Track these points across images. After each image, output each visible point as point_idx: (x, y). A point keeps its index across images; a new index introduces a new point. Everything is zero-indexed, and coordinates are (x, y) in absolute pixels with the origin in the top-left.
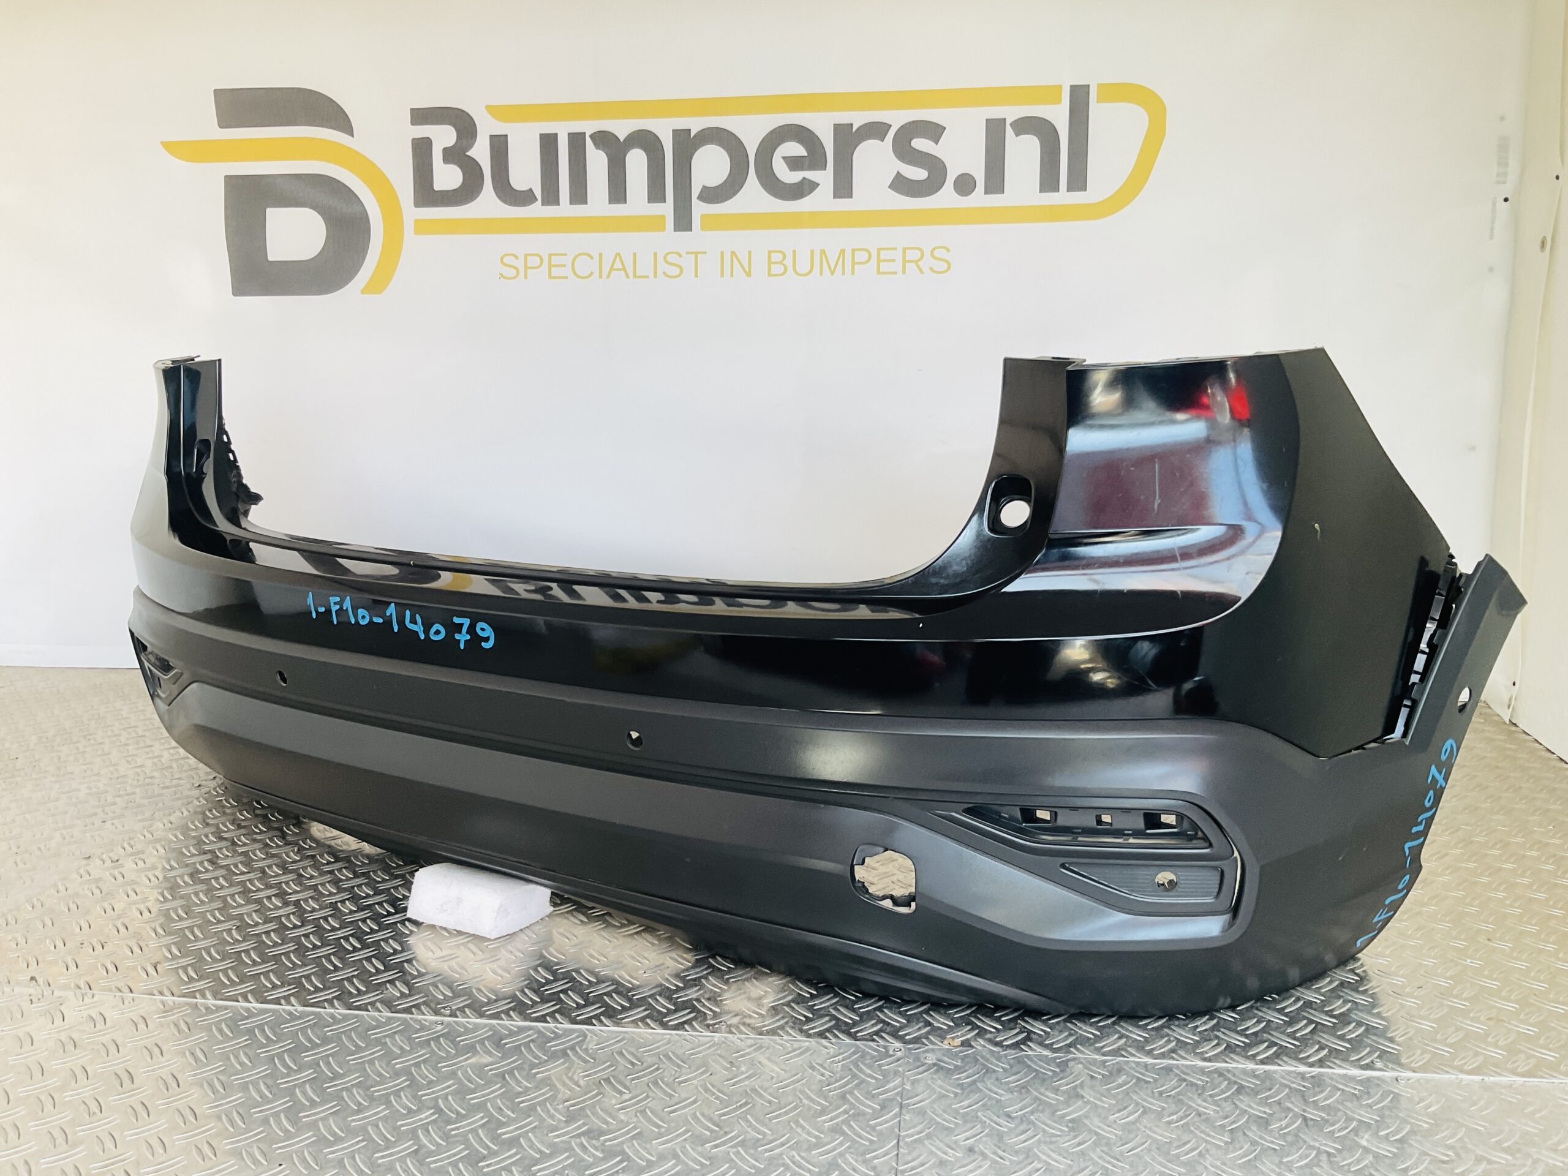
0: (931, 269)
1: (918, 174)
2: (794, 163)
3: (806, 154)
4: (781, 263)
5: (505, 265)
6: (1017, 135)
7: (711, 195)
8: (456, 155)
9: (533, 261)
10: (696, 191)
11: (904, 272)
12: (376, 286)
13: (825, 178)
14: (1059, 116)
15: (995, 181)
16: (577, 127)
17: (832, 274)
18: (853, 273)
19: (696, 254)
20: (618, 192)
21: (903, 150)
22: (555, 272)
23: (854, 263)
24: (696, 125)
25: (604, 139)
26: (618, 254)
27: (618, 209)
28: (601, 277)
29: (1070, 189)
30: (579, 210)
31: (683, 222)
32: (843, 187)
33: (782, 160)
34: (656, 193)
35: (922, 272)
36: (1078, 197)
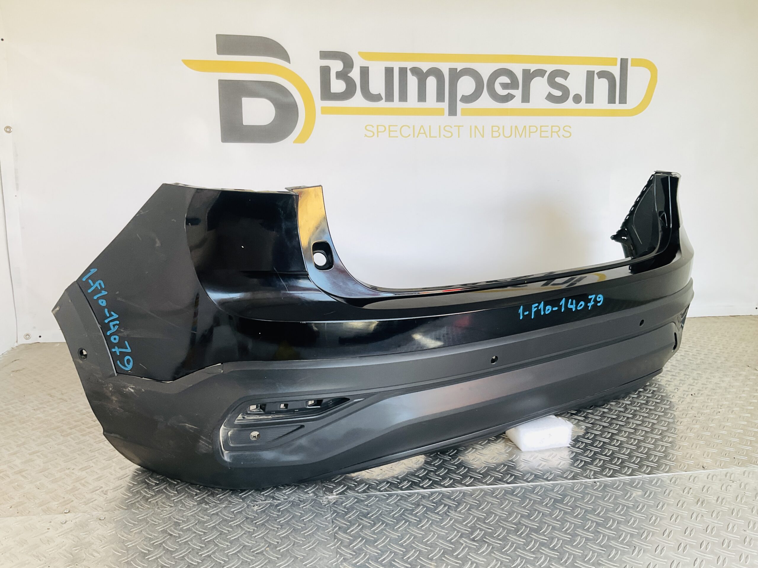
0: (563, 135)
1: (558, 93)
2: (505, 86)
3: (510, 82)
4: (497, 131)
5: (368, 130)
6: (599, 78)
7: (467, 99)
8: (342, 75)
9: (381, 129)
10: (459, 97)
11: (552, 137)
12: (302, 139)
13: (518, 93)
14: (616, 71)
15: (590, 99)
16: (403, 65)
17: (521, 137)
18: (530, 137)
19: (459, 126)
20: (422, 96)
21: (552, 83)
22: (392, 134)
23: (530, 132)
24: (460, 66)
25: (416, 71)
26: (422, 126)
27: (422, 105)
28: (414, 137)
29: (620, 103)
30: (403, 105)
31: (453, 111)
32: (526, 98)
33: (499, 84)
34: (440, 98)
35: (559, 137)
36: (623, 107)
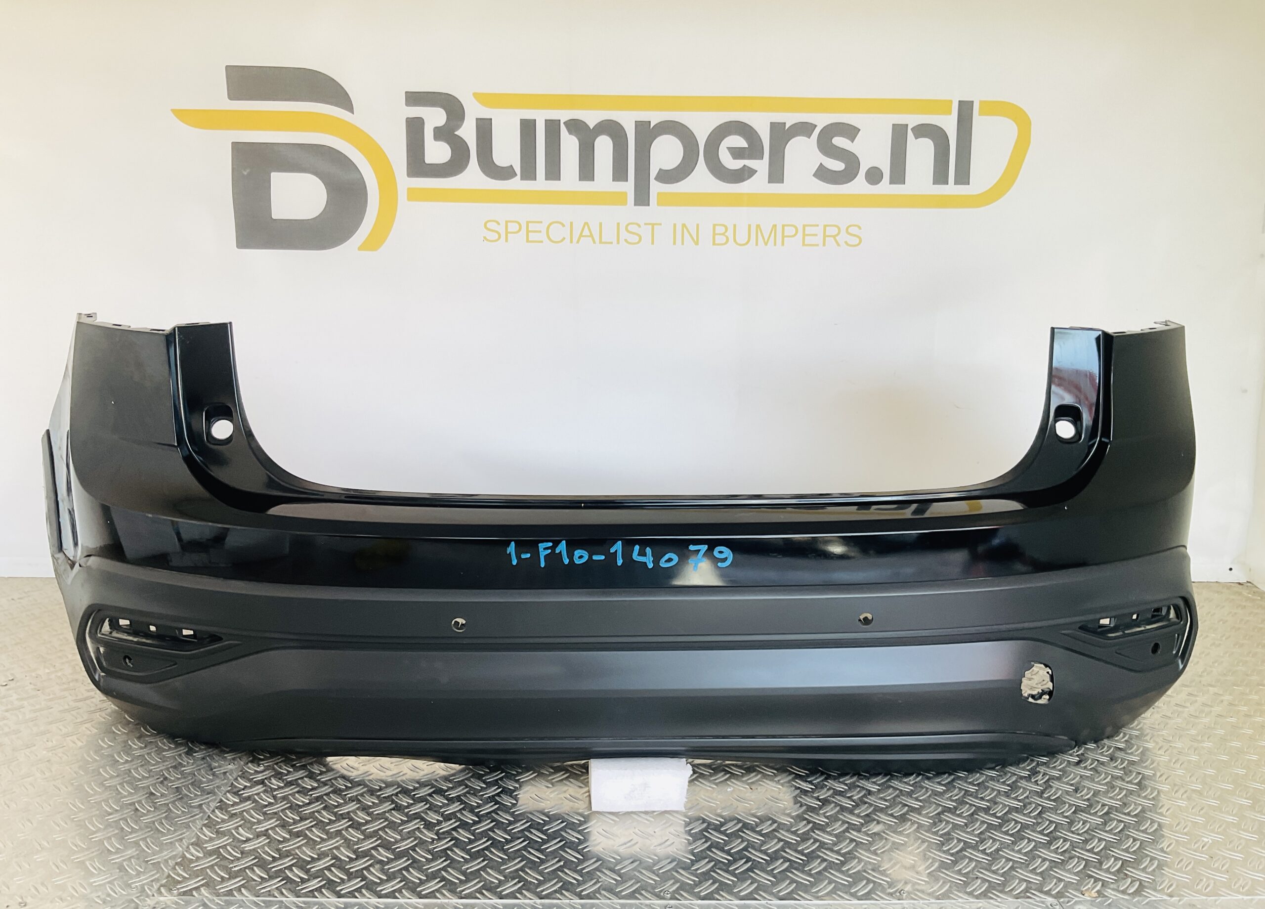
0: (846, 243)
1: (837, 166)
2: (737, 153)
3: (747, 146)
4: (723, 234)
5: (490, 230)
6: (916, 138)
7: (666, 177)
8: (444, 134)
9: (513, 227)
10: (653, 173)
11: (824, 245)
12: (373, 243)
13: (761, 166)
14: (950, 124)
15: (898, 175)
16: (553, 115)
17: (766, 244)
18: (783, 244)
19: (653, 225)
20: (587, 171)
21: (826, 146)
22: (532, 236)
23: (783, 237)
24: (655, 118)
25: (575, 126)
26: (586, 223)
27: (587, 186)
28: (571, 242)
29: (956, 183)
30: (553, 185)
31: (642, 197)
32: (776, 174)
33: (727, 151)
34: (620, 173)
35: (838, 245)
36: (962, 190)
